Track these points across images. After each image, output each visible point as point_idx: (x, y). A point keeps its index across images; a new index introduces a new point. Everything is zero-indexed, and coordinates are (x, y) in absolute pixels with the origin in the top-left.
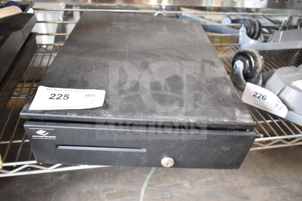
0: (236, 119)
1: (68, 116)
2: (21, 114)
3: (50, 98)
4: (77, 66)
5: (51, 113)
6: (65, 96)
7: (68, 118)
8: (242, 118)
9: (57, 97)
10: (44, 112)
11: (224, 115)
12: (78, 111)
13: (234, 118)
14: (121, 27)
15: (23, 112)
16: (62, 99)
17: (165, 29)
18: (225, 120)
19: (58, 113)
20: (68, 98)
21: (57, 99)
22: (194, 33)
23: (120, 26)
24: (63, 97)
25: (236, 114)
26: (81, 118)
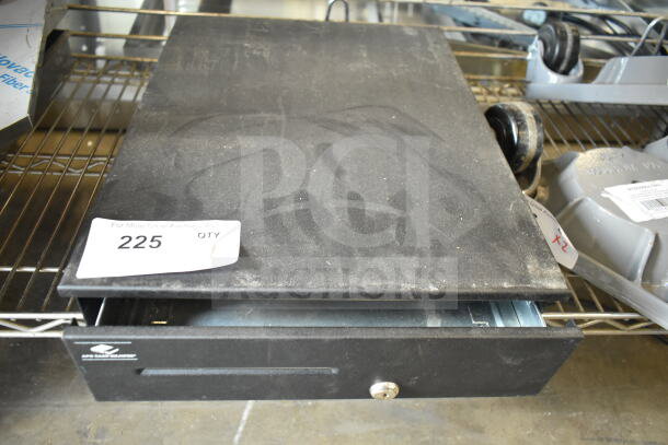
0: (528, 282)
1: (164, 288)
2: (59, 287)
3: (121, 247)
4: (172, 163)
5: (124, 283)
6: (152, 241)
7: (163, 292)
8: (542, 276)
9: (135, 242)
10: (112, 280)
11: (503, 271)
12: (185, 276)
13: (524, 278)
14: (266, 55)
15: (65, 284)
16: (147, 247)
17: (365, 55)
18: (506, 285)
19: (141, 282)
20: (160, 243)
21: (136, 247)
22: (432, 62)
23: (262, 50)
24: (148, 242)
25: (529, 267)
26: (191, 293)
